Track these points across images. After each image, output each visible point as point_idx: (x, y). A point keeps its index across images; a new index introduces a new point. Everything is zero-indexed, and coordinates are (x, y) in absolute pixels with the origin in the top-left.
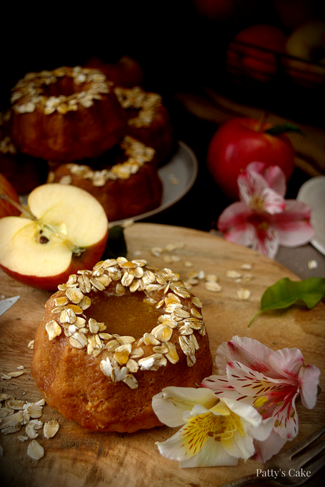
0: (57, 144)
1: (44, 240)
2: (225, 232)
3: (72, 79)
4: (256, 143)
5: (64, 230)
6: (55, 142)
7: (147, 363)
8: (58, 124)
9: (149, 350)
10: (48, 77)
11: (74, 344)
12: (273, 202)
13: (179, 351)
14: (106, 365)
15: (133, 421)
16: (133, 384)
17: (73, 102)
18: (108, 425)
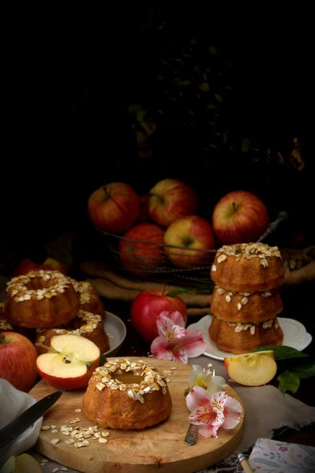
0: (46, 318)
1: (68, 362)
2: (155, 355)
3: (41, 278)
4: (162, 303)
5: (77, 356)
6: (44, 316)
7: (147, 390)
8: (47, 305)
9: (146, 385)
10: (25, 278)
11: (113, 388)
12: (179, 331)
13: (159, 385)
14: (130, 393)
15: (144, 421)
16: (142, 401)
17: (53, 291)
18: (133, 423)
